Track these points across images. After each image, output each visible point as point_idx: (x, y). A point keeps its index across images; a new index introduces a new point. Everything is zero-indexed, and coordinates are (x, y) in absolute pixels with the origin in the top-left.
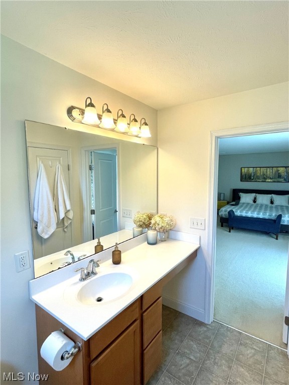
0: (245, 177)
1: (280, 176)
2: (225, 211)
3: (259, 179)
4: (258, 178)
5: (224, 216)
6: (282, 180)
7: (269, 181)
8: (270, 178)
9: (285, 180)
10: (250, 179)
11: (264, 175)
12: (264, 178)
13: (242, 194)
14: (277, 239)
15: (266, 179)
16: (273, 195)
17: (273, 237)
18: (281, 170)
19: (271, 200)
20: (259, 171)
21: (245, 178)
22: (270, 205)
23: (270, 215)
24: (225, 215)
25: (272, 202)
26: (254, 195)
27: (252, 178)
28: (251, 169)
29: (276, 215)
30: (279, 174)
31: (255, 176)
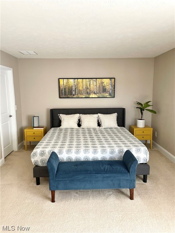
0: (65, 91)
1: (104, 90)
2: (42, 154)
3: (81, 94)
4: (80, 92)
5: (40, 164)
6: (107, 95)
7: (94, 96)
8: (94, 93)
9: (110, 94)
10: (71, 94)
11: (87, 88)
12: (87, 94)
13: (63, 117)
14: (131, 198)
15: (90, 94)
16: (99, 114)
17: (123, 193)
18: (106, 82)
19: (98, 121)
20: (81, 84)
21: (65, 93)
22: (98, 127)
23: (112, 152)
24: (42, 161)
25: (99, 125)
26: (77, 116)
27: (74, 93)
28: (71, 81)
29: (120, 152)
30: (103, 87)
31: (77, 91)
